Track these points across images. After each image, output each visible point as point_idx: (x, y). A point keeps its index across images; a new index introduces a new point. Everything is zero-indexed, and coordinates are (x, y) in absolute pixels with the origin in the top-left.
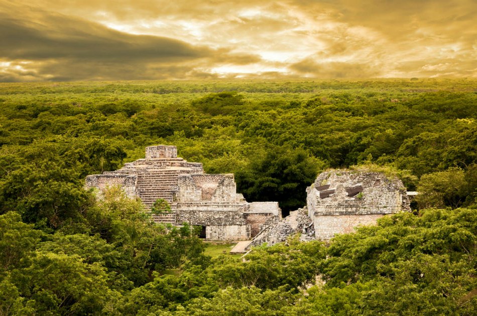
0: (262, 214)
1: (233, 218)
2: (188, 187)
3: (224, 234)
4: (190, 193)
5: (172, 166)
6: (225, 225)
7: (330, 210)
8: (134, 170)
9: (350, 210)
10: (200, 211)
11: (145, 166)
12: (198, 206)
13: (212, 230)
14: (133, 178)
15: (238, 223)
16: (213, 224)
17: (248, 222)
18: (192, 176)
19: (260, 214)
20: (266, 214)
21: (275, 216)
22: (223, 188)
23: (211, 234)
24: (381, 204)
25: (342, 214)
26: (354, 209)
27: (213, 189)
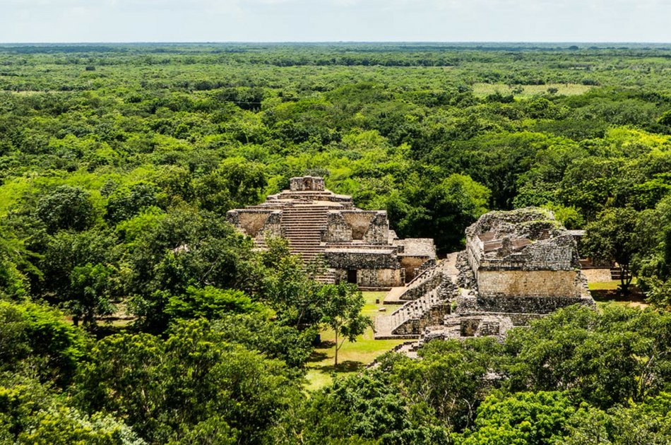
0: (418, 257)
1: (386, 262)
2: (338, 226)
3: (376, 280)
4: (339, 233)
5: (319, 200)
6: (377, 269)
7: (494, 265)
8: (279, 205)
9: (516, 265)
10: (350, 253)
11: (290, 200)
12: (348, 247)
13: (363, 274)
14: (278, 214)
15: (391, 267)
16: (364, 267)
17: (403, 265)
18: (342, 213)
19: (415, 257)
20: (422, 257)
21: (432, 260)
22: (376, 227)
23: (362, 278)
24: (549, 260)
25: (507, 269)
26: (521, 264)
27: (364, 228)
